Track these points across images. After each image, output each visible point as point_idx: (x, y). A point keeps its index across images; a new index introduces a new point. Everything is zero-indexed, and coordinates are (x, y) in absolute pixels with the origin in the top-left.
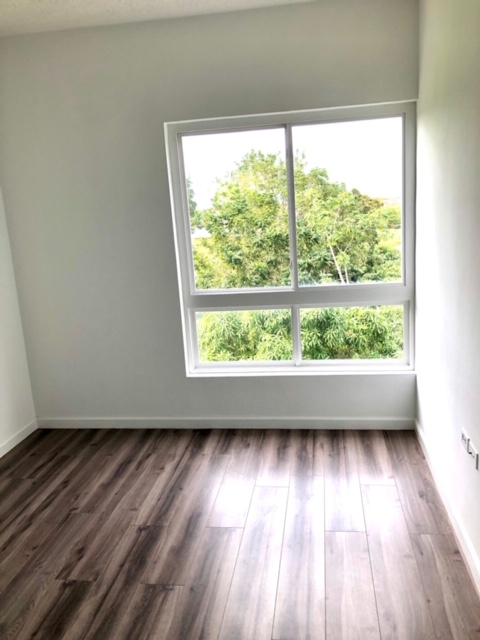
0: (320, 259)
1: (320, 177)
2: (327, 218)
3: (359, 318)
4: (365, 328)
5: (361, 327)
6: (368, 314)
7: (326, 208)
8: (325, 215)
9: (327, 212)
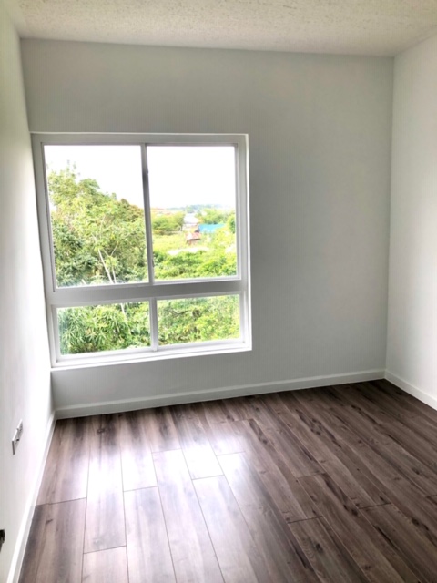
0: (83, 263)
1: (91, 187)
2: (94, 224)
3: (100, 317)
4: (104, 325)
5: (101, 326)
6: (107, 313)
7: (91, 215)
8: (92, 222)
9: (93, 220)
